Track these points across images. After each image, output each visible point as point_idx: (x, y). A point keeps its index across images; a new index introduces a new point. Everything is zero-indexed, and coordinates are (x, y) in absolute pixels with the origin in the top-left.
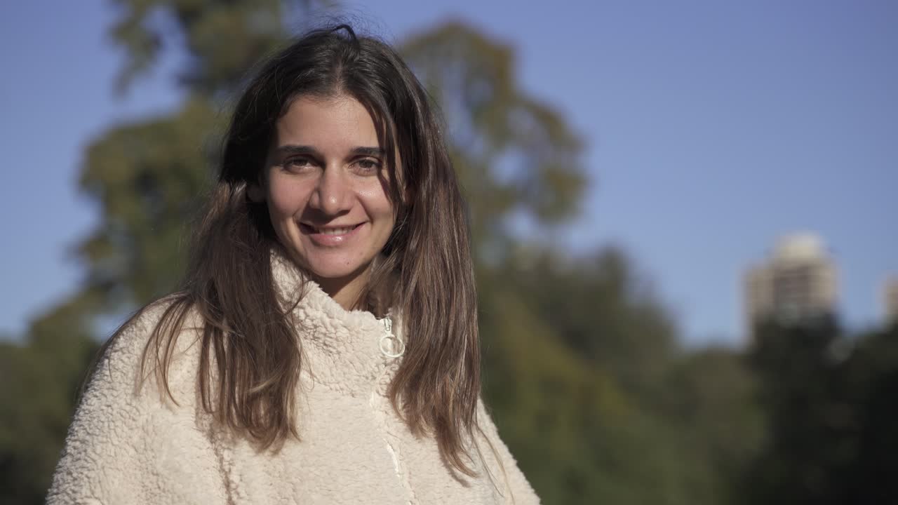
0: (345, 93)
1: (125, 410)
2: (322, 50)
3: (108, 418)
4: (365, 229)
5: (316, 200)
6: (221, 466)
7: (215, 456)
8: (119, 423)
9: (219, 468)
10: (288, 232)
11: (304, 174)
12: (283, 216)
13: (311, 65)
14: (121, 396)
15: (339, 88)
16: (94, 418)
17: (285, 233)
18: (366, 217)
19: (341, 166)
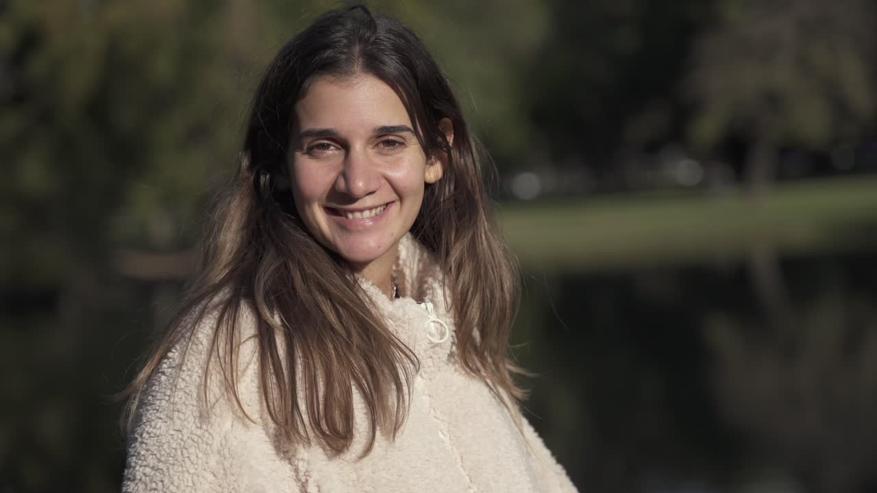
0: (364, 72)
1: (197, 435)
2: (339, 31)
3: (180, 444)
4: (395, 208)
5: (342, 184)
6: (297, 476)
7: (289, 466)
8: (192, 450)
9: (295, 478)
10: (314, 217)
11: (328, 158)
12: (307, 201)
13: (327, 47)
14: (189, 419)
15: (357, 67)
16: (164, 444)
17: (311, 219)
18: (394, 197)
19: (365, 148)
